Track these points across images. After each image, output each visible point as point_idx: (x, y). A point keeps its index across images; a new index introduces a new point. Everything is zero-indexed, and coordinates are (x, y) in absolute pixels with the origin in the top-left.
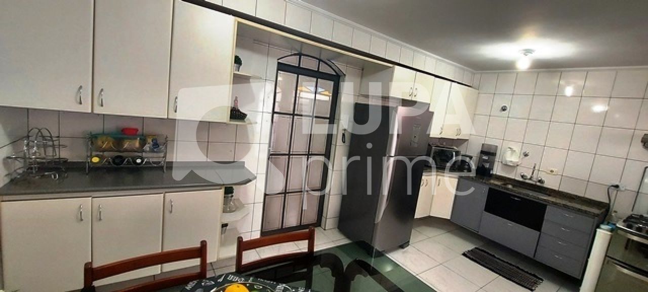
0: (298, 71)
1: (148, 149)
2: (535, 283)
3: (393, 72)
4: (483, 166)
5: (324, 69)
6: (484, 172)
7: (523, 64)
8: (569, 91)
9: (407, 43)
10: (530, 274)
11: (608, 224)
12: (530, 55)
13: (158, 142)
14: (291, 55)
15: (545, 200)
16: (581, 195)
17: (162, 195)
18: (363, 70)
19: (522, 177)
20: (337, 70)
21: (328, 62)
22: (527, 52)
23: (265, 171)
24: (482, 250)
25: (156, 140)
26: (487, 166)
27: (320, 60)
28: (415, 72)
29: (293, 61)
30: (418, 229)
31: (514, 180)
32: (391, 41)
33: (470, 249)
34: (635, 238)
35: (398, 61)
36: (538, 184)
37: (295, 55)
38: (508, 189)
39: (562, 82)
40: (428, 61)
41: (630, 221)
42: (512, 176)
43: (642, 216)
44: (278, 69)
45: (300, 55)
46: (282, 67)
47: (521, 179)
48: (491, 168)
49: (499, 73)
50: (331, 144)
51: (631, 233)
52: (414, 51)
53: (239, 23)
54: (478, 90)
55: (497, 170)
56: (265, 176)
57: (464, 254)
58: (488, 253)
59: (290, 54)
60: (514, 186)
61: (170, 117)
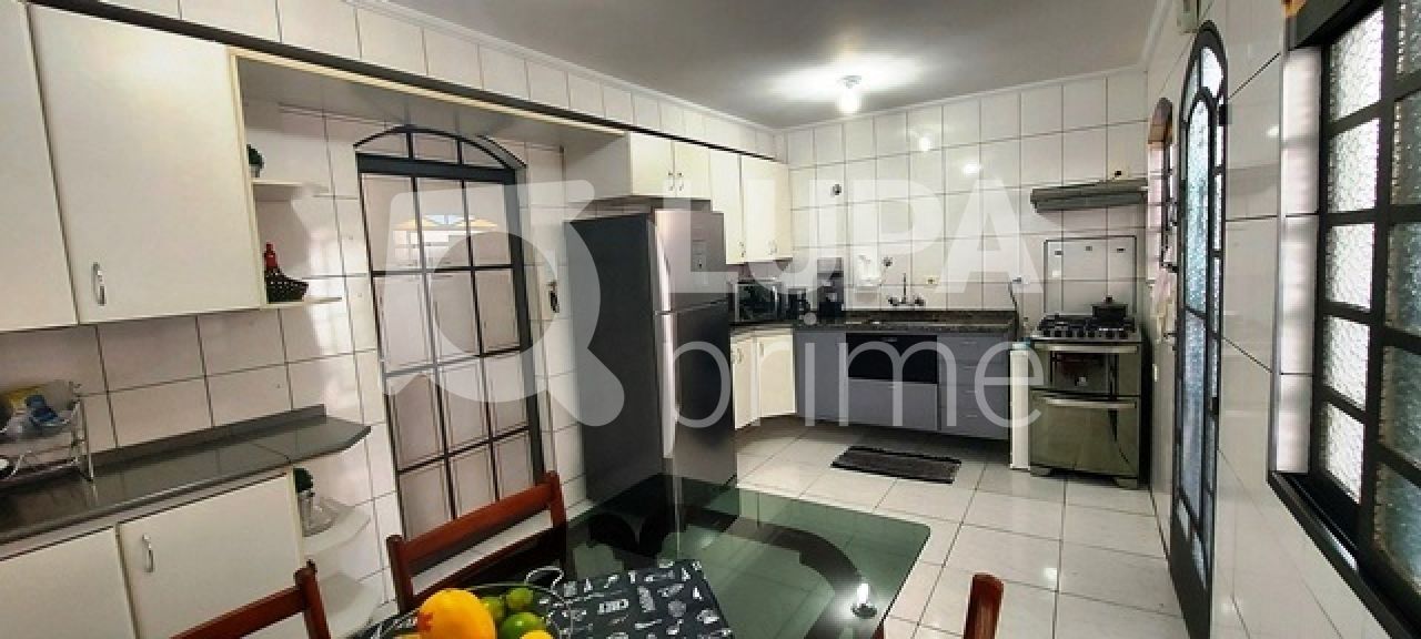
0: (413, 169)
1: (19, 429)
2: (952, 470)
3: (627, 145)
4: (828, 300)
5: (473, 157)
6: (830, 310)
7: (849, 104)
8: (925, 144)
9: (644, 85)
10: (942, 460)
11: (1022, 340)
12: (855, 86)
13: (50, 403)
14: (388, 132)
15: (933, 329)
16: (979, 308)
17: (111, 532)
18: (562, 150)
19: (891, 301)
20: (503, 156)
21: (477, 140)
22: (851, 80)
23: (383, 417)
24: (862, 449)
25: (41, 398)
26: (833, 297)
27: (459, 139)
28: (669, 141)
29: (394, 147)
30: (745, 450)
31: (881, 312)
32: (610, 84)
33: (841, 453)
34: (1057, 348)
35: (630, 123)
36: (917, 307)
37: (396, 131)
38: (875, 327)
39: (912, 132)
40: (690, 118)
41: (1045, 326)
42: (875, 306)
43: (1057, 317)
44: (361, 170)
45: (408, 131)
46: (369, 164)
47: (889, 307)
48: (841, 302)
49: (814, 128)
50: (528, 322)
51: (1052, 342)
52: (658, 99)
53: (239, 59)
54: (787, 163)
55: (851, 303)
56: (385, 426)
57: (835, 465)
58: (871, 450)
59: (383, 130)
60: (883, 321)
61: (88, 319)
